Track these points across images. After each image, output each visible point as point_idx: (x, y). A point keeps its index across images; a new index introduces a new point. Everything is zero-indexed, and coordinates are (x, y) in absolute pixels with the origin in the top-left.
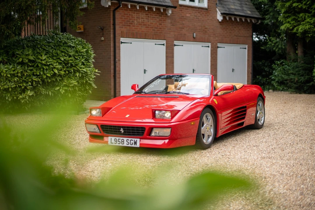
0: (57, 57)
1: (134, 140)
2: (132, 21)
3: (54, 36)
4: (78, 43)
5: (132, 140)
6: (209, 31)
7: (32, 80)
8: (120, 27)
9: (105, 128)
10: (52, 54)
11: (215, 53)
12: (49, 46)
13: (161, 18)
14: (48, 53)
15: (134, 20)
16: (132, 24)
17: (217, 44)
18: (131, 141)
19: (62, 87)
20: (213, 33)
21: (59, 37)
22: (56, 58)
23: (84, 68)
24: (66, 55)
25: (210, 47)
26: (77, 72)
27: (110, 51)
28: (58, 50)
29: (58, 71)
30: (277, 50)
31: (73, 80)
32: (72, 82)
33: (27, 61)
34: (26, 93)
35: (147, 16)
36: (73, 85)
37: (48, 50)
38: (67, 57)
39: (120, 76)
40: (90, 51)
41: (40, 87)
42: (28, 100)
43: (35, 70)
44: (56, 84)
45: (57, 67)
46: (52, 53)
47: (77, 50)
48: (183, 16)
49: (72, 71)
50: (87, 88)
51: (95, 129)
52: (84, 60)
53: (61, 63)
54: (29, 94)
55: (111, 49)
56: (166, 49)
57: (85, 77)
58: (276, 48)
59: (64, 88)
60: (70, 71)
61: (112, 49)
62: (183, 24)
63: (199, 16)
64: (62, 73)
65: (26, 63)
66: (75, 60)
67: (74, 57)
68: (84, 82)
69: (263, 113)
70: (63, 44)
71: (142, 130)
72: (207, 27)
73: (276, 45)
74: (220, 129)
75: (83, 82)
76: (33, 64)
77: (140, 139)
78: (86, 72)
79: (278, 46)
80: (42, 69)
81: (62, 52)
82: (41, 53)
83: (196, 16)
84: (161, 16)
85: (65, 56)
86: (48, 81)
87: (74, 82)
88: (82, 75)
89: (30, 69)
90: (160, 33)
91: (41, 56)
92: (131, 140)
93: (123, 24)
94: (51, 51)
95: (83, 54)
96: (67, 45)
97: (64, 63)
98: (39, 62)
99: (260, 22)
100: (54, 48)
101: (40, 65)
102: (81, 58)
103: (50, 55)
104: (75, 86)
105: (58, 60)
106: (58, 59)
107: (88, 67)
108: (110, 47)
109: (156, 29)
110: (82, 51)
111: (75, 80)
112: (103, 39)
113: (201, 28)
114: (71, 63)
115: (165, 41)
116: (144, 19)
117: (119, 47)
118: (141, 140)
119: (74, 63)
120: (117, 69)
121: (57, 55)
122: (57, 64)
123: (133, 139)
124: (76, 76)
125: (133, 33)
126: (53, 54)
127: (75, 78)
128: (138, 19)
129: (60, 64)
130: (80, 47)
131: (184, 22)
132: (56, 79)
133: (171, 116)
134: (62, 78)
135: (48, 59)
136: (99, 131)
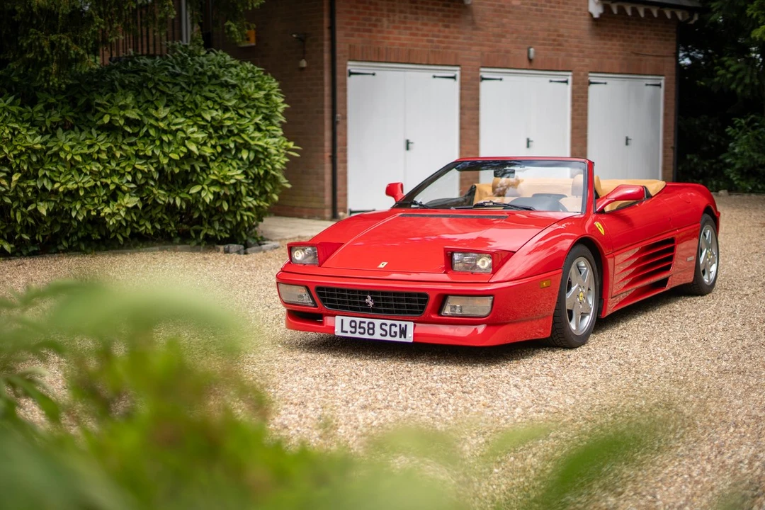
0: (195, 111)
1: (400, 325)
2: (377, 20)
3: (186, 58)
4: (244, 76)
5: (396, 326)
6: (566, 41)
7: (134, 168)
8: (346, 35)
9: (328, 295)
10: (181, 105)
11: (582, 97)
12: (175, 85)
13: (449, 11)
14: (172, 101)
15: (382, 15)
16: (375, 26)
17: (587, 75)
18: (393, 327)
19: (207, 185)
20: (577, 47)
21: (198, 63)
22: (191, 114)
23: (259, 139)
24: (217, 107)
25: (570, 82)
26: (245, 148)
27: (323, 95)
28: (196, 94)
29: (197, 147)
30: (739, 90)
31: (234, 168)
32: (230, 174)
33: (122, 122)
34: (119, 202)
35: (414, 5)
36: (233, 181)
37: (172, 95)
38: (220, 113)
39: (345, 156)
40: (274, 97)
41: (152, 186)
42: (124, 219)
43: (140, 146)
44: (192, 180)
45: (195, 135)
46: (182, 102)
47: (244, 93)
48: (503, 6)
49: (232, 145)
50: (269, 188)
51: (300, 296)
52: (260, 117)
53: (204, 125)
54: (127, 203)
55: (323, 90)
56: (461, 89)
57: (262, 163)
58: (737, 86)
59: (213, 189)
60: (228, 147)
61: (327, 90)
62: (503, 25)
63: (542, 6)
64: (208, 151)
65: (121, 128)
66: (238, 119)
67: (237, 111)
68: (262, 172)
69: (713, 255)
70: (210, 78)
71: (420, 301)
72: (562, 31)
73: (738, 76)
74: (609, 296)
75: (259, 173)
76: (136, 130)
77: (414, 322)
78: (266, 149)
79: (742, 79)
80: (158, 143)
81: (207, 99)
82: (156, 103)
83: (536, 5)
84: (448, 6)
85: (213, 108)
86: (172, 172)
87: (237, 175)
88: (255, 157)
89: (129, 141)
90: (444, 48)
91: (157, 109)
92: (391, 325)
93: (355, 27)
94: (180, 95)
95: (257, 104)
96: (218, 82)
97: (212, 126)
98: (151, 125)
99: (696, 18)
100: (187, 88)
101: (152, 132)
102: (253, 113)
103: (176, 105)
104: (239, 183)
105: (199, 119)
106: (197, 116)
107: (270, 137)
108: (323, 85)
109: (435, 39)
110: (256, 96)
111: (239, 169)
112: (304, 63)
113: (549, 35)
114: (228, 126)
115: (458, 68)
116: (406, 13)
117: (345, 84)
118: (417, 324)
119: (237, 128)
120: (339, 139)
121: (193, 107)
122: (195, 129)
123: (397, 323)
124: (241, 159)
125: (379, 48)
126: (184, 105)
127: (237, 164)
128: (391, 14)
129: (202, 128)
130: (249, 88)
131: (505, 20)
132: (193, 167)
133: (493, 267)
134: (208, 164)
135: (173, 117)
136: (311, 302)
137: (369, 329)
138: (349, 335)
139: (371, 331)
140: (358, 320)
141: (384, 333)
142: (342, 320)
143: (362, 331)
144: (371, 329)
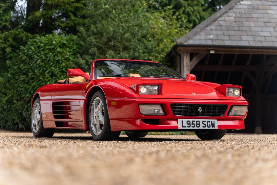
1: (212, 121)
5: (210, 122)
9: (177, 108)
18: (208, 123)
71: (223, 109)
123: (210, 120)
136: (162, 113)
137: (197, 124)
138: (187, 128)
139: (198, 126)
140: (191, 120)
141: (204, 126)
142: (182, 121)
143: (193, 125)
144: (198, 124)
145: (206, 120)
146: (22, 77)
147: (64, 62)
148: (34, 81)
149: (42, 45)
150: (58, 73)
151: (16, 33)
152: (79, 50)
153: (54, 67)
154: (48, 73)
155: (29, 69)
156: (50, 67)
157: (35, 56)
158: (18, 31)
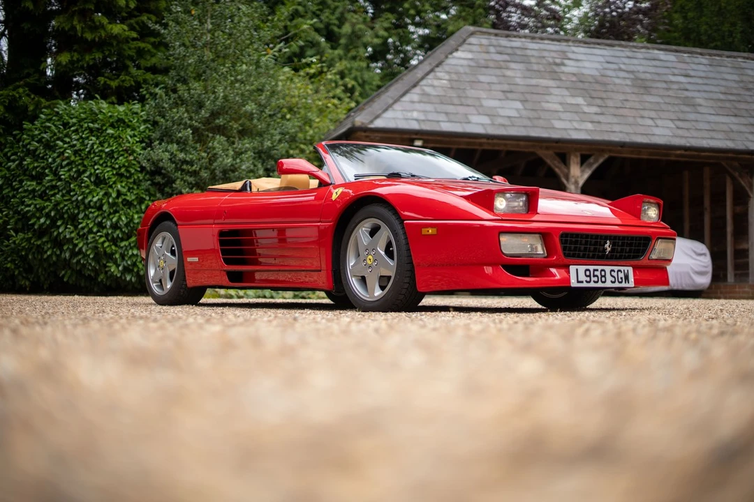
1: (624, 271)
5: (621, 272)
77: (632, 266)
92: (618, 271)
123: (622, 268)
133: (660, 215)
136: (542, 252)
137: (602, 276)
138: (585, 285)
140: (592, 268)
141: (613, 280)
142: (577, 270)
143: (596, 279)
145: (616, 268)
146: (31, 185)
147: (122, 155)
148: (58, 193)
149: (74, 120)
150: (109, 178)
151: (13, 95)
152: (150, 134)
153: (101, 165)
154: (89, 177)
155: (44, 168)
156: (93, 166)
157: (60, 143)
158: (18, 93)
